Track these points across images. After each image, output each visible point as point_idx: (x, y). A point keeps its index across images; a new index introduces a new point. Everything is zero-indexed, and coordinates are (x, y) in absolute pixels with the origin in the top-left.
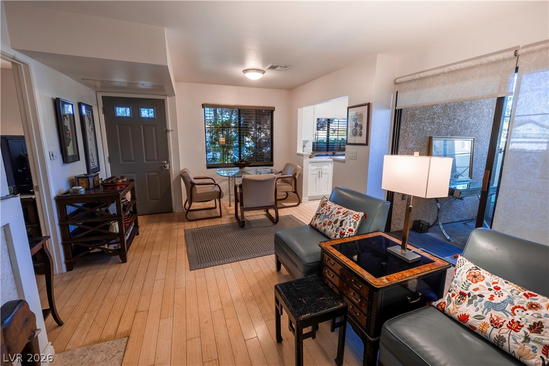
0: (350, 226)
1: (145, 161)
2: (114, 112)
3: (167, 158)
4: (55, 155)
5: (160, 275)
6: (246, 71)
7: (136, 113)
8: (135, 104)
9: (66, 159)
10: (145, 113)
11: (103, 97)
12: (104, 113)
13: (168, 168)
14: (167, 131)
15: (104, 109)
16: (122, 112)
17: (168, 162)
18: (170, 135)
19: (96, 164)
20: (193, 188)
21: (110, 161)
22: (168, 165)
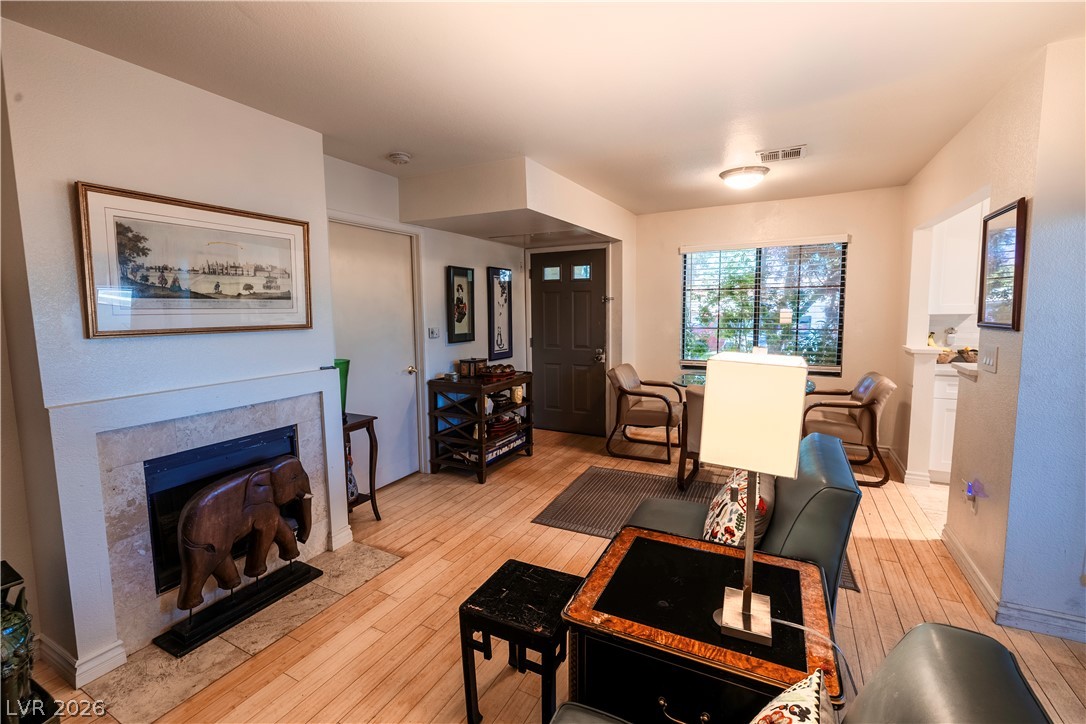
0: (730, 520)
1: (573, 348)
2: (542, 274)
3: (603, 345)
4: (436, 331)
5: (496, 513)
6: (722, 175)
7: (567, 273)
8: (566, 260)
9: (453, 338)
10: (581, 272)
11: (532, 255)
12: (531, 277)
13: (603, 361)
14: (606, 299)
15: (531, 271)
16: (552, 273)
17: (605, 351)
18: (610, 305)
19: (506, 347)
20: (623, 400)
21: (532, 345)
22: (604, 356)
